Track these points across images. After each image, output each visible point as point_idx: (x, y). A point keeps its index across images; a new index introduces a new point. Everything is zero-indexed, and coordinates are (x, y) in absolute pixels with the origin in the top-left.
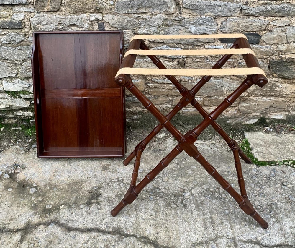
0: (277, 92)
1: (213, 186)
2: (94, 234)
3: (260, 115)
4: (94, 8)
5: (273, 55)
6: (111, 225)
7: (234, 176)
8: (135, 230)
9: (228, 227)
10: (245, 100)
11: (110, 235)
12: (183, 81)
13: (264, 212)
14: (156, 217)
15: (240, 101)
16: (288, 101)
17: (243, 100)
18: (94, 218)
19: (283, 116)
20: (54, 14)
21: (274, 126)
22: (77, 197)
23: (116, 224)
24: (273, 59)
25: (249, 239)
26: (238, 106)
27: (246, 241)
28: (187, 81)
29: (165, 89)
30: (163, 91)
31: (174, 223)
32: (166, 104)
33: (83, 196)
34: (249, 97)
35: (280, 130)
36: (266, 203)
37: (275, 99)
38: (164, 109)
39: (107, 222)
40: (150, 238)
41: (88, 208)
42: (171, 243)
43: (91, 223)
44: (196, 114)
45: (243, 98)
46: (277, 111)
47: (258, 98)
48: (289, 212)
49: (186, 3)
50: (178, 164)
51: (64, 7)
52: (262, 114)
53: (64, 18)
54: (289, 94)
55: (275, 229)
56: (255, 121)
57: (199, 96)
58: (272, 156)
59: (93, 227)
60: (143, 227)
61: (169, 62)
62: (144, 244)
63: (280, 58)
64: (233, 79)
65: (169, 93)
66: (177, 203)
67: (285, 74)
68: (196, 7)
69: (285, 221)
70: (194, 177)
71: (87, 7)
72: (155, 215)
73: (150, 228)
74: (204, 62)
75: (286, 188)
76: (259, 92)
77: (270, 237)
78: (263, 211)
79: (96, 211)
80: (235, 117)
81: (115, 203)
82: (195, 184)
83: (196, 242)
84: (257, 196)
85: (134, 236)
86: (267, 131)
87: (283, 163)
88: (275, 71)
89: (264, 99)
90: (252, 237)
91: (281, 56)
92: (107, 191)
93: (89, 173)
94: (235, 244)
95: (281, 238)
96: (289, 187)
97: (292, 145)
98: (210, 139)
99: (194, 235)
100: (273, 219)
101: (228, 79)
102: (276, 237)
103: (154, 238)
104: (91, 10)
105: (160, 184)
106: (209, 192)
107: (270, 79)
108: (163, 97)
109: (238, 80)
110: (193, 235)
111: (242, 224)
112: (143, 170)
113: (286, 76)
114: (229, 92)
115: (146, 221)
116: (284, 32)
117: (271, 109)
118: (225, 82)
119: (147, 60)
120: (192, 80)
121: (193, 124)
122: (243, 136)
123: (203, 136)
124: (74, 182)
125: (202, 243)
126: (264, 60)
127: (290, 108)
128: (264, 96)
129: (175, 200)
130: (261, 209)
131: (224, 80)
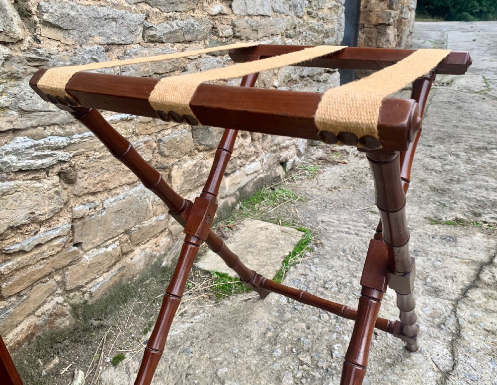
0: (205, 177)
12: (80, 219)
26: (168, 225)
28: (86, 214)
30: (41, 267)
32: (51, 300)
38: (51, 315)
47: (187, 197)
49: (51, 11)
57: (113, 240)
61: (38, 180)
65: (55, 266)
67: (209, 141)
68: (71, 21)
76: (187, 187)
77: (435, 353)
80: (169, 249)
87: (288, 266)
88: (199, 141)
89: (193, 195)
107: (196, 157)
108: (42, 284)
113: (211, 145)
114: (155, 205)
120: (95, 208)
122: (200, 271)
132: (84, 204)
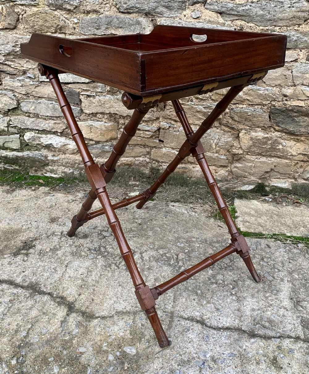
0: (279, 151)
1: (172, 251)
2: (5, 286)
3: (258, 180)
4: (55, 26)
5: (275, 100)
6: (29, 279)
7: (203, 244)
8: (55, 287)
9: (170, 299)
10: (239, 159)
11: (22, 289)
12: (163, 129)
13: (225, 287)
14: (86, 277)
15: (233, 160)
16: (294, 165)
17: (236, 158)
18: (13, 270)
19: (287, 184)
20: (10, 33)
21: (276, 195)
22: (6, 246)
23: (35, 279)
24: (275, 107)
25: (192, 316)
26: (231, 166)
27: (187, 317)
28: (167, 128)
29: (141, 137)
30: (139, 139)
31: (105, 286)
32: (143, 157)
33: (14, 245)
34: (244, 156)
35: (281, 200)
36: (231, 278)
37: (277, 161)
38: (140, 163)
39: (25, 276)
40: (68, 299)
41: (13, 259)
42: (91, 308)
43: (7, 274)
44: (178, 172)
45: (236, 156)
46: (281, 177)
47: (255, 157)
48: (258, 292)
50: (140, 224)
51: (21, 24)
52: (260, 179)
53: (22, 38)
54: (295, 156)
55: (231, 308)
56: (252, 187)
58: (260, 228)
59: (6, 279)
60: (65, 286)
62: (57, 305)
63: (284, 106)
64: (224, 130)
65: (147, 143)
66: (119, 264)
67: (290, 127)
69: (248, 301)
70: (154, 239)
71: (47, 25)
72: (87, 274)
73: (74, 288)
74: (188, 105)
75: (265, 264)
76: (257, 150)
77: (221, 318)
78: (223, 287)
79: (20, 263)
80: (227, 180)
81: (46, 257)
82: (151, 247)
83: (122, 311)
84: (223, 268)
85: (49, 294)
86: (265, 201)
87: (271, 236)
88: (277, 123)
89: (264, 159)
90: (197, 314)
91: (286, 102)
92: (44, 244)
93: (33, 223)
94: (171, 320)
95: (234, 321)
96: (269, 264)
97: (291, 219)
98: (191, 203)
99: (124, 303)
100: (233, 297)
101: (218, 130)
102: (229, 318)
103: (72, 299)
104: (52, 29)
105: (109, 243)
106: (164, 257)
107: (271, 133)
108: (140, 148)
109: (231, 132)
110: (121, 302)
111: (191, 297)
112: (96, 227)
113: (291, 131)
114: (218, 147)
115: (73, 280)
116: (289, 70)
117: (272, 174)
118: (214, 133)
119: (118, 97)
120: (173, 128)
121: (175, 184)
122: (231, 203)
123: (183, 199)
124: (11, 230)
125: (129, 313)
126: (264, 107)
127: (297, 175)
128: (264, 156)
129: (118, 262)
130: (223, 284)
131: (212, 131)
132: (168, 123)
